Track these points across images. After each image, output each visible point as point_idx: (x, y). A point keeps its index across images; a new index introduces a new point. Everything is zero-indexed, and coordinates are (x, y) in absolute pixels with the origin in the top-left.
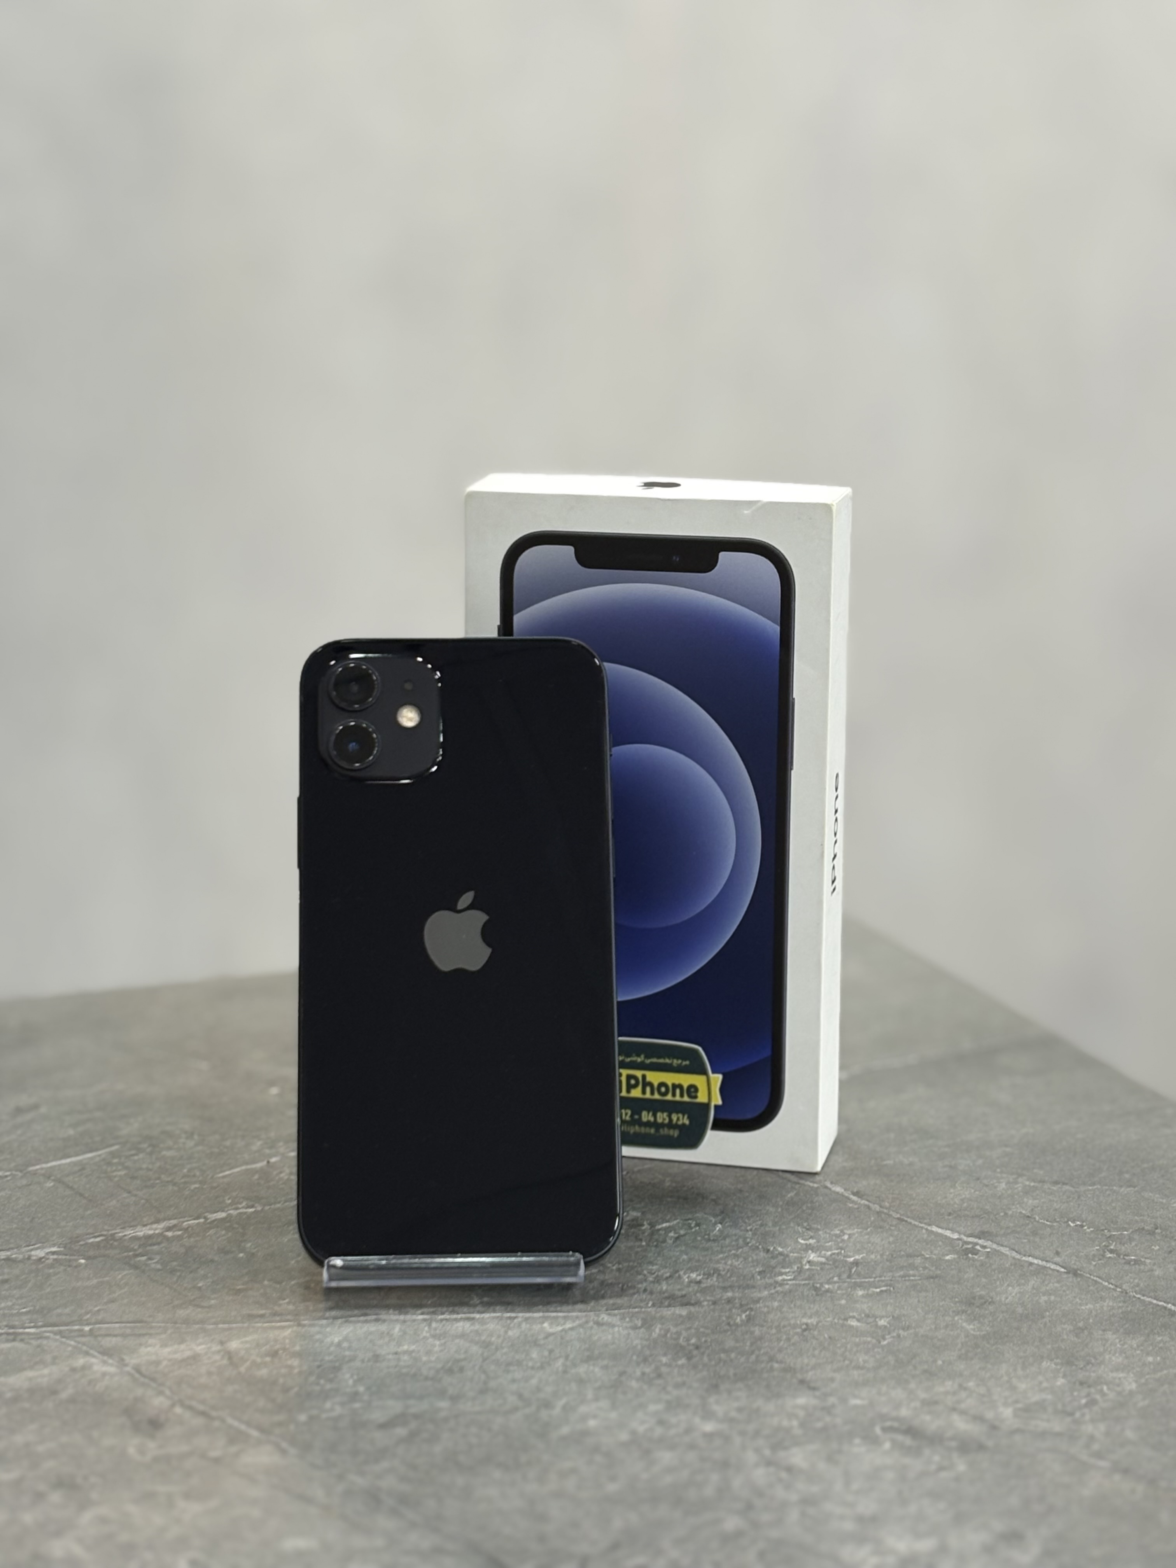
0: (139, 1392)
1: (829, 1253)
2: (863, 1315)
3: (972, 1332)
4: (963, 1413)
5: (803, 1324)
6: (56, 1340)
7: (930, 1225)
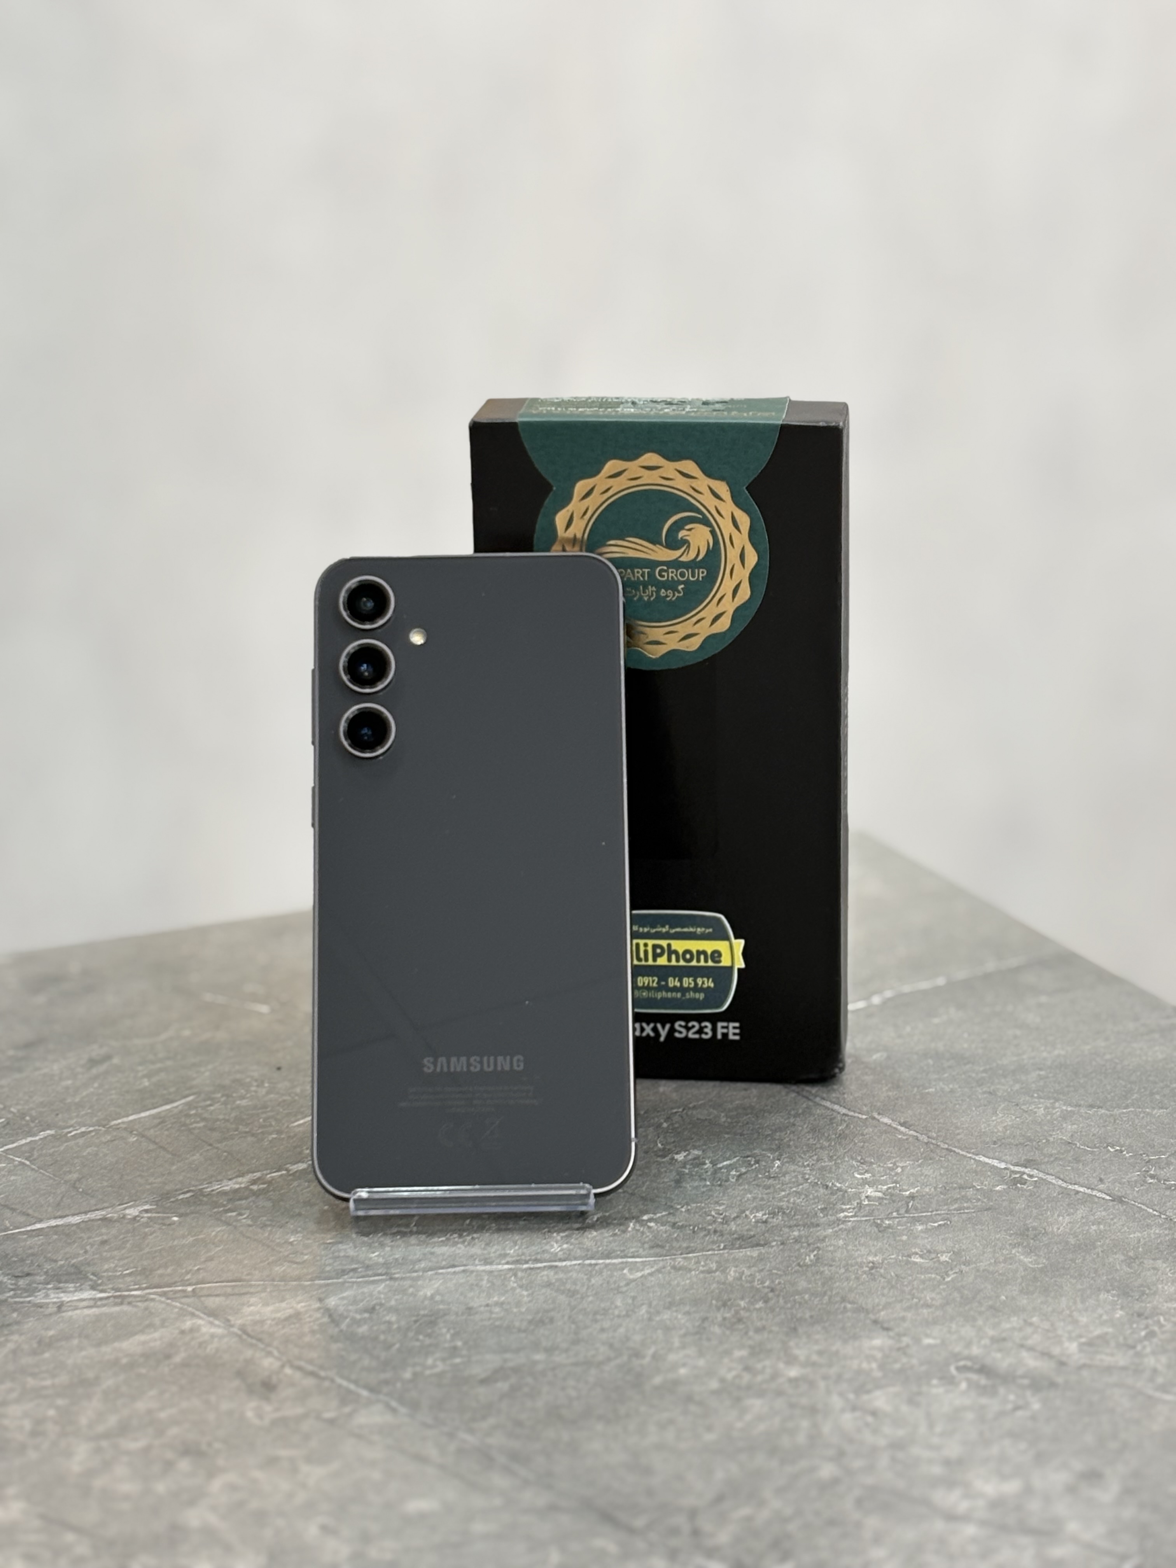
0: (249, 1353)
1: (885, 1187)
2: (925, 1251)
3: (1031, 1266)
4: (1031, 1349)
5: (869, 1263)
6: (162, 1302)
7: (977, 1155)
